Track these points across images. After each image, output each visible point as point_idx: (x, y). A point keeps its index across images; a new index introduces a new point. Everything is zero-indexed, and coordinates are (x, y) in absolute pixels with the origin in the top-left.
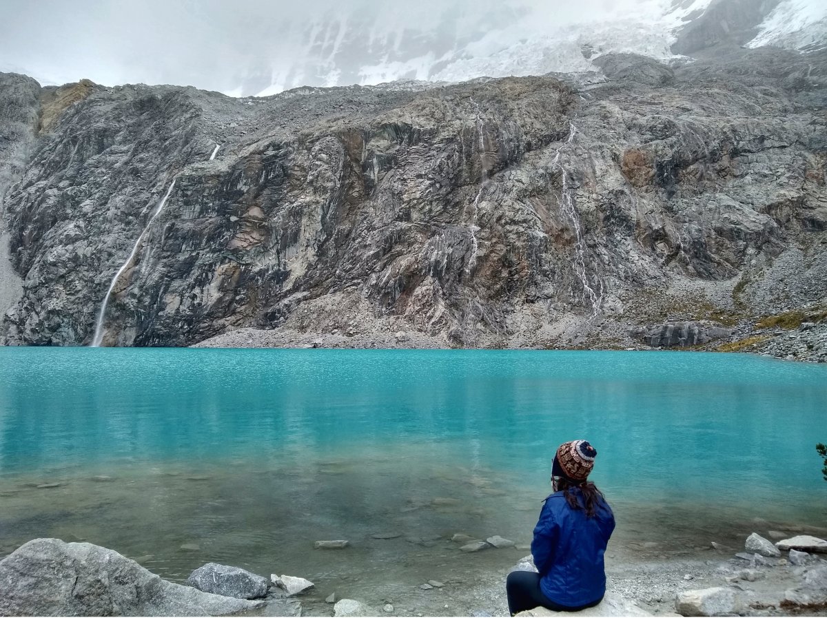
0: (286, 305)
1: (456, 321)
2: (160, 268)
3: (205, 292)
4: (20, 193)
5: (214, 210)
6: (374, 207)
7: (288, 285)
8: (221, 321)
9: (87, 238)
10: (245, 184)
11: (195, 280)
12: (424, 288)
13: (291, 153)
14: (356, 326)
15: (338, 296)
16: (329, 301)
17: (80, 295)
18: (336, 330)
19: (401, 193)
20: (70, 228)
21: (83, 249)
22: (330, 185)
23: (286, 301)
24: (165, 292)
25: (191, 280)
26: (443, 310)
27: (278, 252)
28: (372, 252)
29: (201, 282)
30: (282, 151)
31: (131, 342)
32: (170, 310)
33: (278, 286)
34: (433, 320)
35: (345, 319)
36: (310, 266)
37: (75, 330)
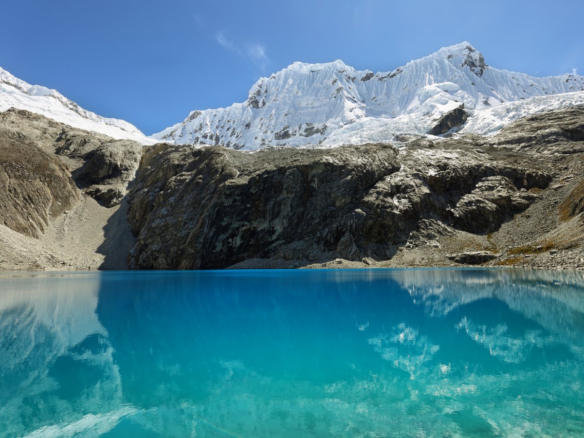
0: (274, 247)
1: (362, 253)
2: (213, 229)
3: (234, 241)
4: (133, 194)
5: (239, 201)
6: (316, 200)
7: (274, 237)
8: (242, 255)
9: (172, 215)
10: (254, 189)
11: (230, 235)
12: (346, 238)
13: (275, 175)
14: (314, 257)
15: (301, 242)
16: (297, 244)
17: (169, 243)
18: (304, 259)
19: (330, 194)
20: (164, 211)
21: (170, 220)
22: (295, 190)
23: (274, 245)
24: (215, 241)
25: (227, 235)
26: (356, 248)
27: (270, 222)
28: (317, 221)
29: (233, 236)
30: (271, 175)
31: (199, 266)
32: (218, 249)
33: (270, 238)
34: (351, 253)
35: (307, 253)
36: (285, 228)
37: (166, 260)
